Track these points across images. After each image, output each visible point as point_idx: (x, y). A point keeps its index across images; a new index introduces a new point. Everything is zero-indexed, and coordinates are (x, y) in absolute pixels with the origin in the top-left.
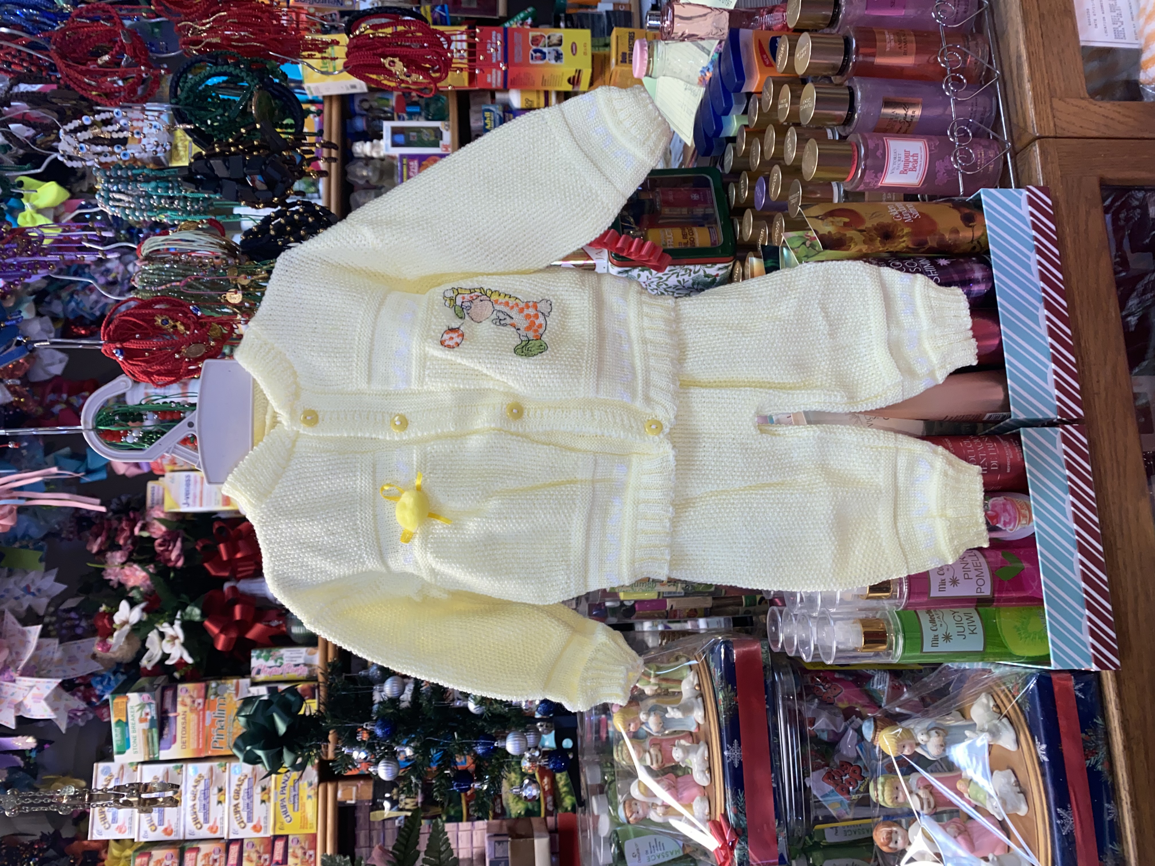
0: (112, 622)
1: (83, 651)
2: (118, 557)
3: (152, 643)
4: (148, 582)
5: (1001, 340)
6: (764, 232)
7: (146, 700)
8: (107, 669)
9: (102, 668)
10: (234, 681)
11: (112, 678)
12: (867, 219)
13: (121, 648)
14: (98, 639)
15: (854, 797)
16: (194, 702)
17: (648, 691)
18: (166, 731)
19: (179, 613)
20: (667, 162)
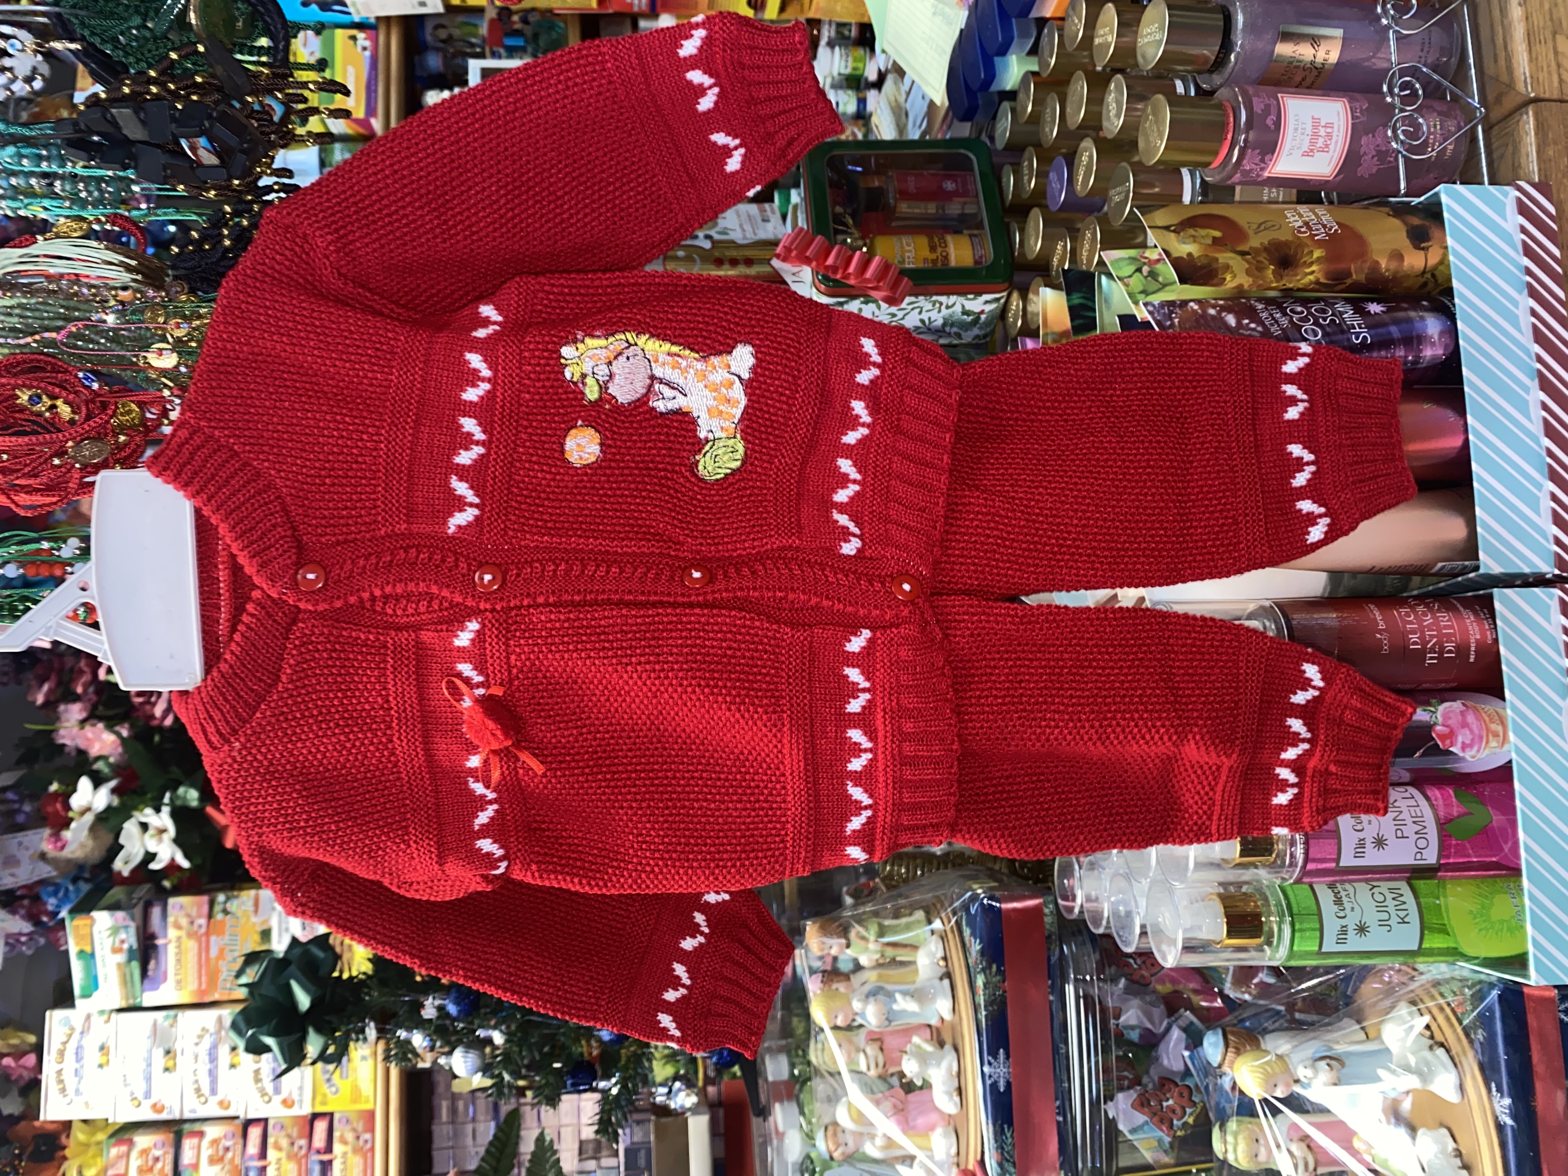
0: (68, 808)
1: (27, 849)
2: (74, 712)
3: (130, 837)
4: (120, 750)
5: (1466, 441)
6: (1063, 247)
7: (121, 923)
8: (63, 874)
9: (54, 873)
10: (252, 892)
11: (71, 888)
12: (1251, 233)
13: (82, 846)
14: (47, 832)
15: (1179, 1133)
16: (192, 923)
17: (864, 961)
18: (152, 965)
19: (168, 795)
20: (901, 128)
